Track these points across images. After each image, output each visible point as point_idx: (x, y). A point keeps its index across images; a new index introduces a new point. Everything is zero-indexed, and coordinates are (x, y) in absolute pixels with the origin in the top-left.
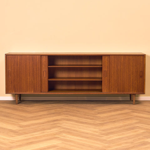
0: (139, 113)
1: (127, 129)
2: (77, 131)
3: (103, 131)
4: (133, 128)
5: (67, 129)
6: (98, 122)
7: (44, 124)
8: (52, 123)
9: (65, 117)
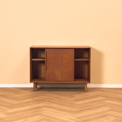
0: (111, 100)
1: (100, 117)
2: (56, 119)
3: (79, 118)
4: (105, 116)
5: (48, 116)
6: (75, 109)
7: (28, 112)
8: (35, 110)
9: (47, 105)
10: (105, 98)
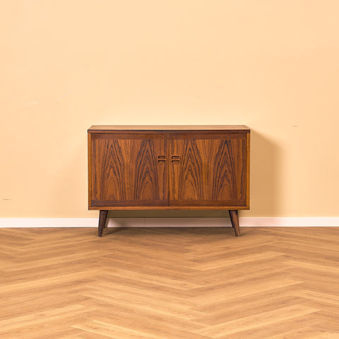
10: (282, 254)
